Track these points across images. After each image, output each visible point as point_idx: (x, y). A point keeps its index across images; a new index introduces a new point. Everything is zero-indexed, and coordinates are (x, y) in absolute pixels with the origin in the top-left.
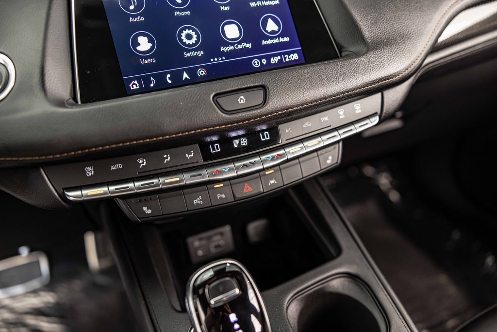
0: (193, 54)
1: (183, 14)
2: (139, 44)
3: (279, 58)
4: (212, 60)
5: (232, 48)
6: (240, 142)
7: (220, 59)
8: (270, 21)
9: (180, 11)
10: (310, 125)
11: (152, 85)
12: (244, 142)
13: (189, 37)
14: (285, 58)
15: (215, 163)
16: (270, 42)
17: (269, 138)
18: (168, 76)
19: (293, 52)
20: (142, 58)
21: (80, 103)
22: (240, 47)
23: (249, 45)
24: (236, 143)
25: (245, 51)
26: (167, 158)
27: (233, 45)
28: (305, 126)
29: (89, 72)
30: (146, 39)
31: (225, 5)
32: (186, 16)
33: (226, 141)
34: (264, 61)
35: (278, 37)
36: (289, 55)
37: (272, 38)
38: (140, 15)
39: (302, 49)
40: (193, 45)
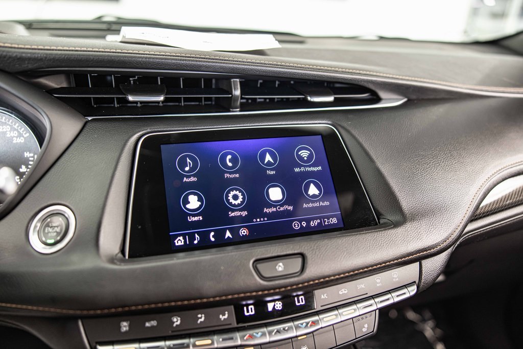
0: (237, 214)
1: (233, 176)
2: (189, 203)
3: (319, 221)
4: (255, 220)
5: (274, 209)
6: (275, 305)
7: (262, 219)
8: (312, 186)
9: (230, 173)
10: (346, 292)
11: (196, 242)
12: (279, 306)
13: (236, 197)
14: (325, 222)
15: (248, 326)
16: (311, 205)
17: (304, 303)
18: (212, 234)
19: (332, 217)
20: (190, 215)
21: (127, 257)
22: (282, 209)
23: (291, 208)
24: (270, 306)
25: (287, 213)
26: (201, 318)
27: (275, 206)
28: (341, 293)
29: (140, 227)
30: (196, 198)
31: (272, 170)
32: (235, 178)
33: (260, 304)
34: (304, 224)
35: (319, 201)
36: (328, 219)
37: (313, 202)
38: (194, 176)
39: (341, 213)
40: (239, 205)
